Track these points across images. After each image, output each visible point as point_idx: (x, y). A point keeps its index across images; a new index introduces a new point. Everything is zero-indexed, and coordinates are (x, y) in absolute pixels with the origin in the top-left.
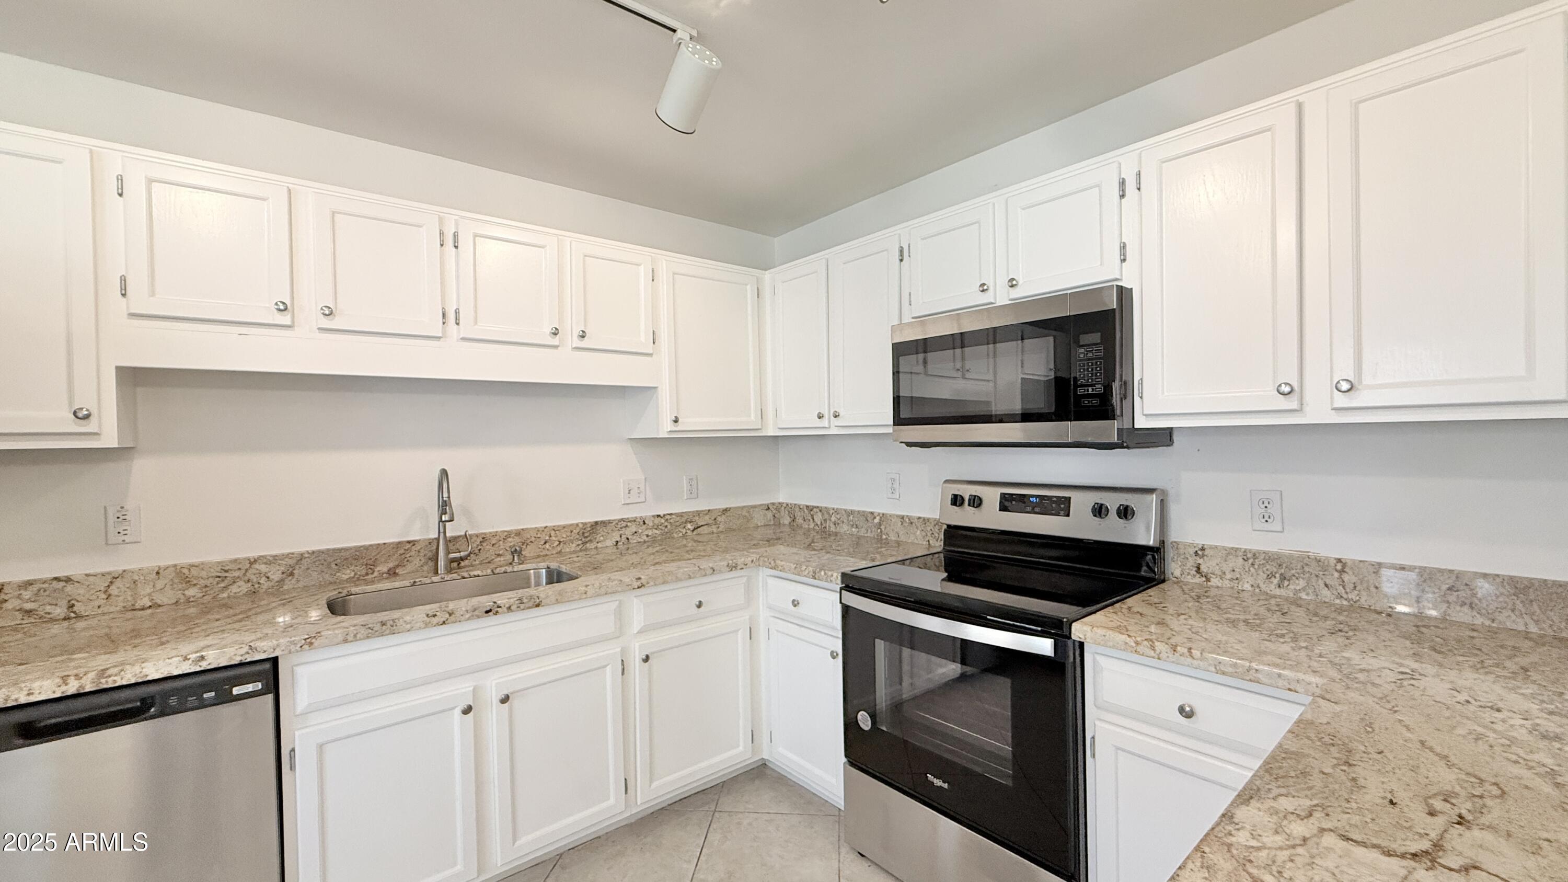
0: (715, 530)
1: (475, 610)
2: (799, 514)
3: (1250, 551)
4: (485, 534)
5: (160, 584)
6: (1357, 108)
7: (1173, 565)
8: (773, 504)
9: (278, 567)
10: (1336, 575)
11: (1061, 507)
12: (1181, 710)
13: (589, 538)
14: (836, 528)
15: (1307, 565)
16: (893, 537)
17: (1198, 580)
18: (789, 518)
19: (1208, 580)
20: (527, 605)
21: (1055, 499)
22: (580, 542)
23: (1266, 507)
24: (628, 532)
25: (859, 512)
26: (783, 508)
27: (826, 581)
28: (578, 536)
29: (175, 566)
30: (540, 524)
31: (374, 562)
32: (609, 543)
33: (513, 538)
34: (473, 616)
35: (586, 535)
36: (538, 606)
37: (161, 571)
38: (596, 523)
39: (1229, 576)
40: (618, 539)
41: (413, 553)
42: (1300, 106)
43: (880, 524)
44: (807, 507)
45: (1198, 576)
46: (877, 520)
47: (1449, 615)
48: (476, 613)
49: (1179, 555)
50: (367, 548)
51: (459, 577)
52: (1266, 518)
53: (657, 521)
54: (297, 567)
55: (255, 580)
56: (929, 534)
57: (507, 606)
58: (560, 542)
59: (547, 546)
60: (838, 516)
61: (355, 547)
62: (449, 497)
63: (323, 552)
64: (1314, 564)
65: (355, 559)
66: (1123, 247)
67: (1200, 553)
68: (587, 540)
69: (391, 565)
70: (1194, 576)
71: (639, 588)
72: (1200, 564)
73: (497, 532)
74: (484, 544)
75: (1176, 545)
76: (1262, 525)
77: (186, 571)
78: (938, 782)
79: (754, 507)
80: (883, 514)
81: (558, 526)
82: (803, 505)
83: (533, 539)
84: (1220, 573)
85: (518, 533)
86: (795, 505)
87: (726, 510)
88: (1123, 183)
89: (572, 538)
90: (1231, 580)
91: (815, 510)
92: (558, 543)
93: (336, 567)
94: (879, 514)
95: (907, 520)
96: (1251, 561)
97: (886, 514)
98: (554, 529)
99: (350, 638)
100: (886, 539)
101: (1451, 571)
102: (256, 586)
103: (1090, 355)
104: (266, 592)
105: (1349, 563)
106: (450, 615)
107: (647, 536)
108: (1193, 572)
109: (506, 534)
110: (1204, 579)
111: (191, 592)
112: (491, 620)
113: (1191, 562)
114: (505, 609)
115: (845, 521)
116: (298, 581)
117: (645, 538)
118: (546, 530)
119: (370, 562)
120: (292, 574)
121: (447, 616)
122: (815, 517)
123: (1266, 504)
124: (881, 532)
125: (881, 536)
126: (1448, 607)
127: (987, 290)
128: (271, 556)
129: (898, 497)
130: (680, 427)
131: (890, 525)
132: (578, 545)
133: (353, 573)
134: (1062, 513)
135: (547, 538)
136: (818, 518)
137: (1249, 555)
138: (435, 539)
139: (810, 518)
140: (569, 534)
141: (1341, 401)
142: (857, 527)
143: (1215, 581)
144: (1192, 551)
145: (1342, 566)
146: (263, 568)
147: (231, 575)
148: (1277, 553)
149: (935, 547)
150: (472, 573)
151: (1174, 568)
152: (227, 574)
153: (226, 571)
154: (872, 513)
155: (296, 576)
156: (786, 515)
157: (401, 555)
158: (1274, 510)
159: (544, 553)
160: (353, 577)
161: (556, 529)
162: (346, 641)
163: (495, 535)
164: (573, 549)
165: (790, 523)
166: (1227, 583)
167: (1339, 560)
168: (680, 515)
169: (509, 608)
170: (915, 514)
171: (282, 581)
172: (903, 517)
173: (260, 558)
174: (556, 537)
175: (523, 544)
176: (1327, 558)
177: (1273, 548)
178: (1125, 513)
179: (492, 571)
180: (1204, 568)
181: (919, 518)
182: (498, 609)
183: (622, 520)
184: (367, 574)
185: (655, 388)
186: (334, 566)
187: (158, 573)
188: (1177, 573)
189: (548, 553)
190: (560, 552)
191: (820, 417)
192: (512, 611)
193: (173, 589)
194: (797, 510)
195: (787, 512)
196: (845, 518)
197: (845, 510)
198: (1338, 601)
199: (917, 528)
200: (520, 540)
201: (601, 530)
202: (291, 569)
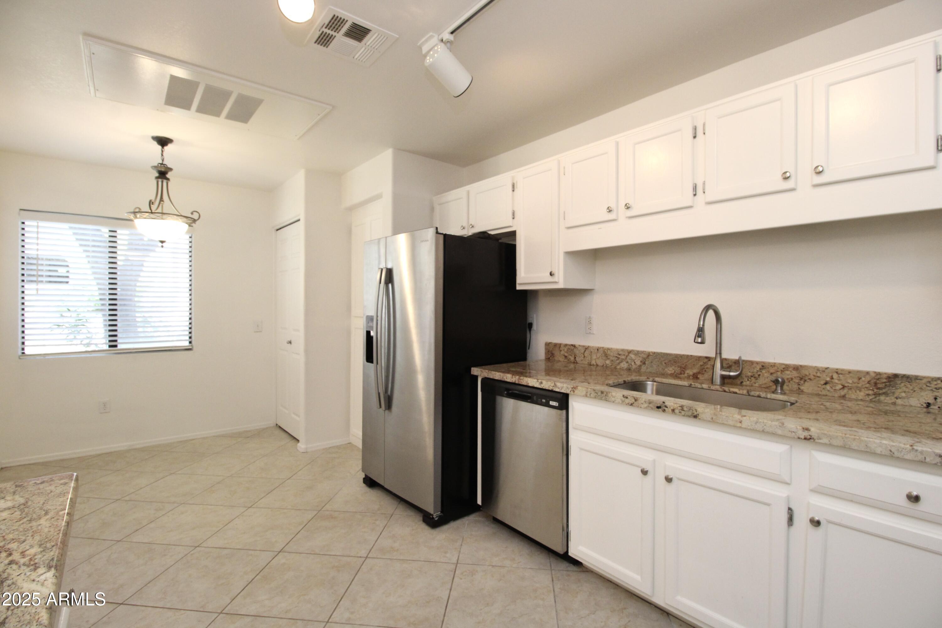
1: (650, 403)
4: (764, 362)
5: (599, 355)
9: (639, 358)
13: (884, 391)
20: (687, 413)
22: (871, 392)
28: (868, 385)
29: (603, 348)
30: (821, 364)
31: (685, 367)
32: (917, 402)
33: (791, 371)
34: (649, 406)
35: (880, 386)
37: (599, 349)
41: (709, 366)
48: (651, 405)
50: (682, 356)
51: (720, 390)
54: (647, 360)
55: (630, 363)
57: (672, 408)
58: (844, 387)
59: (828, 387)
61: (675, 354)
63: (659, 354)
65: (675, 362)
68: (881, 392)
69: (695, 371)
71: (805, 439)
73: (775, 363)
74: (764, 371)
77: (606, 351)
81: (842, 370)
83: (812, 377)
85: (797, 368)
89: (860, 385)
92: (841, 387)
93: (665, 365)
98: (837, 372)
102: (630, 366)
104: (634, 370)
106: (636, 400)
109: (784, 366)
111: (608, 362)
112: (659, 413)
114: (670, 410)
116: (647, 368)
118: (827, 371)
119: (683, 366)
120: (644, 363)
121: (634, 401)
128: (636, 351)
132: (868, 395)
133: (673, 371)
135: (828, 379)
140: (856, 380)
146: (632, 356)
147: (621, 358)
150: (732, 390)
152: (619, 356)
153: (619, 355)
155: (647, 365)
157: (701, 366)
159: (824, 392)
160: (673, 374)
161: (839, 372)
163: (774, 365)
164: (860, 398)
169: (673, 410)
171: (640, 366)
173: (632, 350)
174: (839, 380)
175: (801, 379)
179: (748, 392)
182: (666, 408)
184: (681, 374)
186: (664, 364)
187: (598, 350)
189: (828, 393)
190: (844, 397)
192: (675, 414)
193: (602, 359)
200: (797, 375)
201: (903, 384)
202: (644, 360)
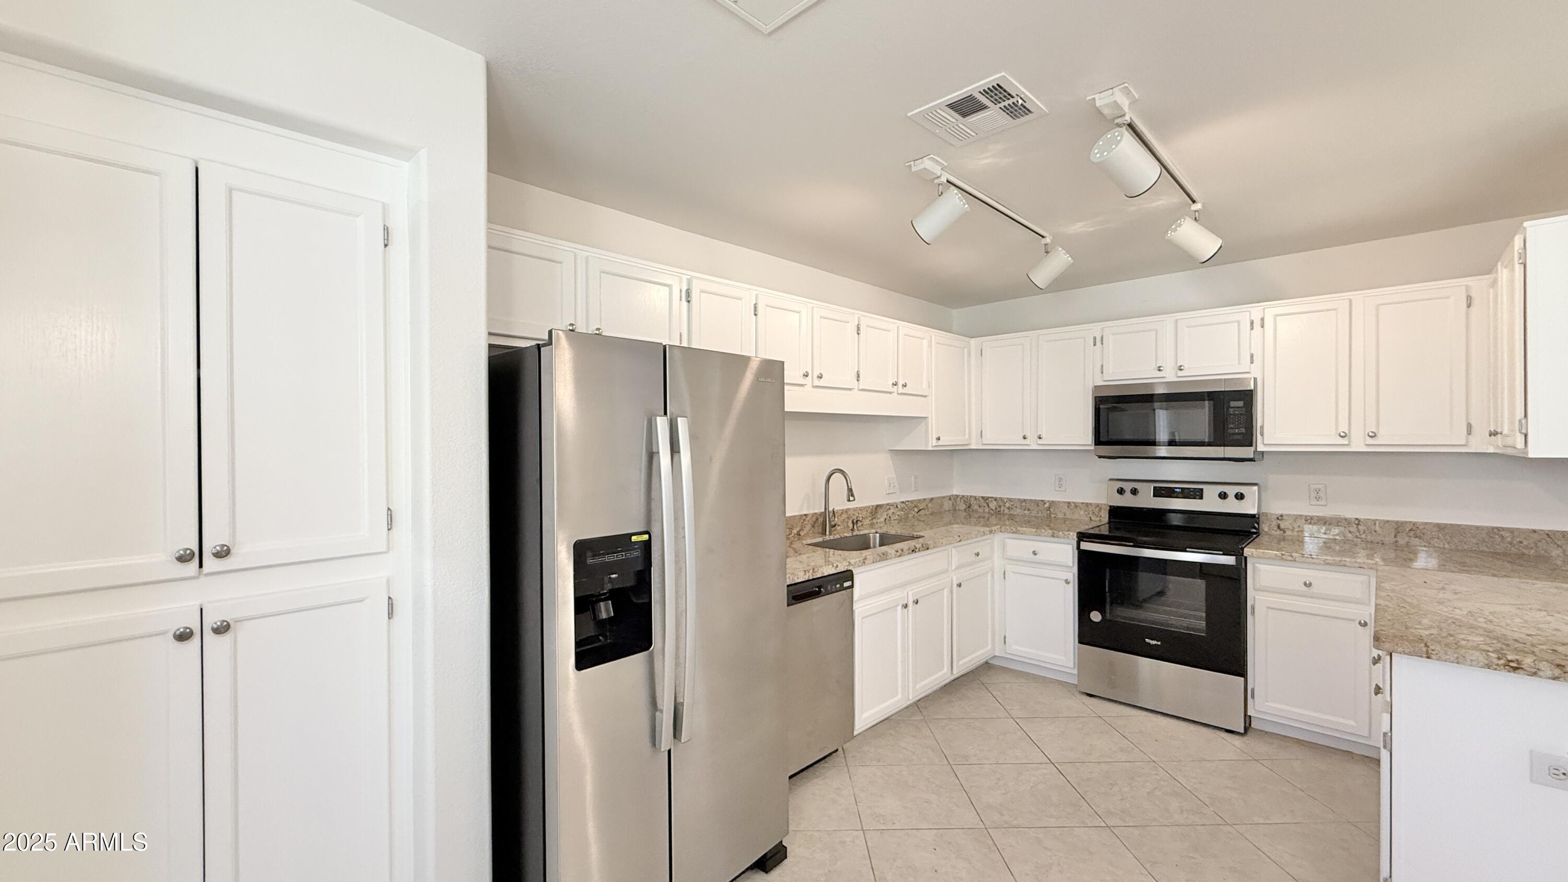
0: (927, 513)
2: (975, 502)
3: (1309, 516)
6: (1377, 309)
7: (1264, 525)
8: (952, 495)
10: (1355, 526)
11: (1198, 494)
12: (1305, 584)
14: (1010, 511)
15: (1340, 522)
16: (1060, 516)
17: (1279, 532)
18: (964, 505)
19: (1285, 532)
21: (1192, 490)
23: (1318, 493)
24: (890, 512)
25: (1031, 500)
26: (959, 499)
27: (1064, 538)
31: (792, 527)
32: (882, 519)
33: (844, 514)
36: (928, 549)
38: (877, 506)
39: (1296, 529)
40: (886, 517)
41: (806, 522)
42: (1350, 301)
43: (1049, 508)
44: (983, 498)
45: (1279, 530)
46: (1047, 505)
47: (1410, 542)
49: (1267, 520)
52: (1318, 498)
53: (903, 505)
56: (1091, 513)
58: (862, 518)
60: (1012, 503)
62: (851, 486)
64: (1344, 521)
66: (1252, 356)
67: (1280, 518)
70: (1276, 531)
72: (1279, 524)
75: (1266, 514)
76: (1314, 502)
78: (1154, 642)
79: (944, 497)
80: (1052, 501)
82: (979, 497)
84: (1291, 528)
85: (846, 511)
86: (971, 496)
87: (932, 499)
88: (1252, 323)
90: (1298, 531)
91: (990, 499)
94: (1049, 501)
95: (1073, 505)
96: (1309, 521)
97: (1055, 501)
99: (875, 561)
100: (1055, 517)
101: (1411, 522)
103: (1237, 412)
105: (1362, 520)
107: (898, 515)
108: (1276, 529)
109: (842, 511)
110: (1282, 532)
113: (1275, 523)
115: (1018, 506)
117: (897, 516)
118: (857, 510)
121: (901, 552)
122: (990, 504)
123: (1318, 491)
124: (1050, 513)
125: (1050, 516)
126: (1409, 539)
127: (1161, 370)
129: (1064, 490)
130: (940, 443)
131: (1058, 508)
134: (1198, 497)
135: (858, 515)
136: (993, 505)
137: (1308, 518)
138: (822, 513)
139: (985, 505)
141: (1370, 441)
142: (1029, 510)
143: (1288, 533)
144: (1276, 517)
145: (1358, 522)
148: (1323, 517)
149: (1095, 521)
151: (1265, 527)
154: (1043, 501)
156: (962, 504)
157: (802, 523)
158: (1322, 494)
162: (873, 562)
163: (838, 512)
165: (965, 509)
166: (1295, 533)
167: (1357, 519)
168: (912, 502)
170: (1079, 500)
172: (1069, 503)
174: (861, 514)
176: (1350, 518)
177: (1321, 514)
178: (1239, 496)
180: (1282, 526)
181: (1083, 503)
183: (888, 504)
185: (925, 418)
188: (1266, 529)
191: (1025, 438)
192: (920, 551)
194: (972, 499)
195: (962, 501)
196: (1018, 505)
197: (1019, 500)
198: (1356, 539)
199: (1081, 509)
200: (847, 516)
201: (880, 511)
